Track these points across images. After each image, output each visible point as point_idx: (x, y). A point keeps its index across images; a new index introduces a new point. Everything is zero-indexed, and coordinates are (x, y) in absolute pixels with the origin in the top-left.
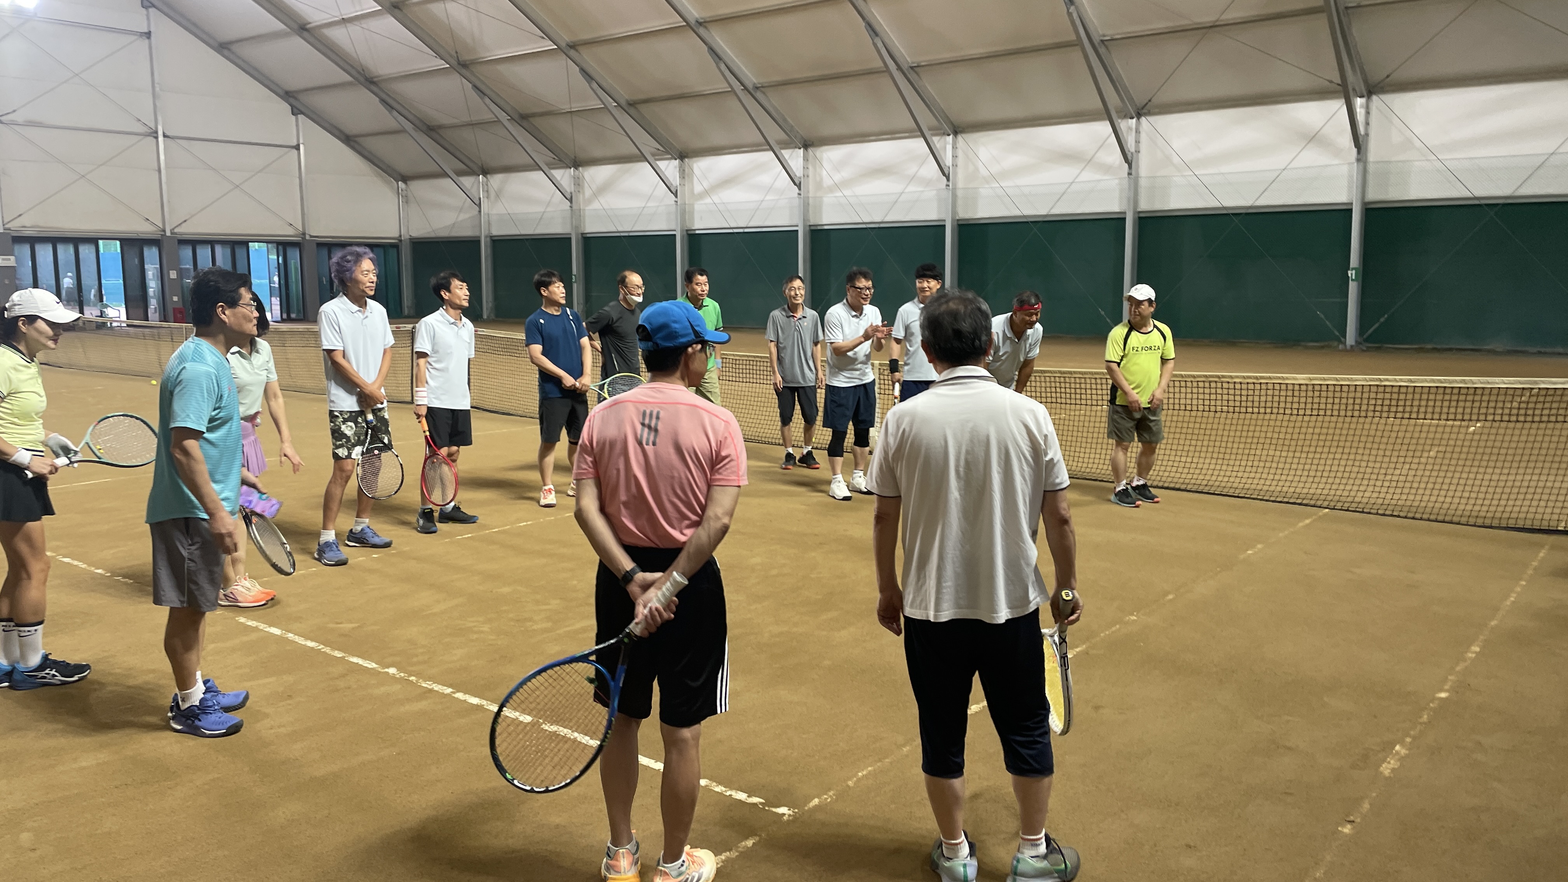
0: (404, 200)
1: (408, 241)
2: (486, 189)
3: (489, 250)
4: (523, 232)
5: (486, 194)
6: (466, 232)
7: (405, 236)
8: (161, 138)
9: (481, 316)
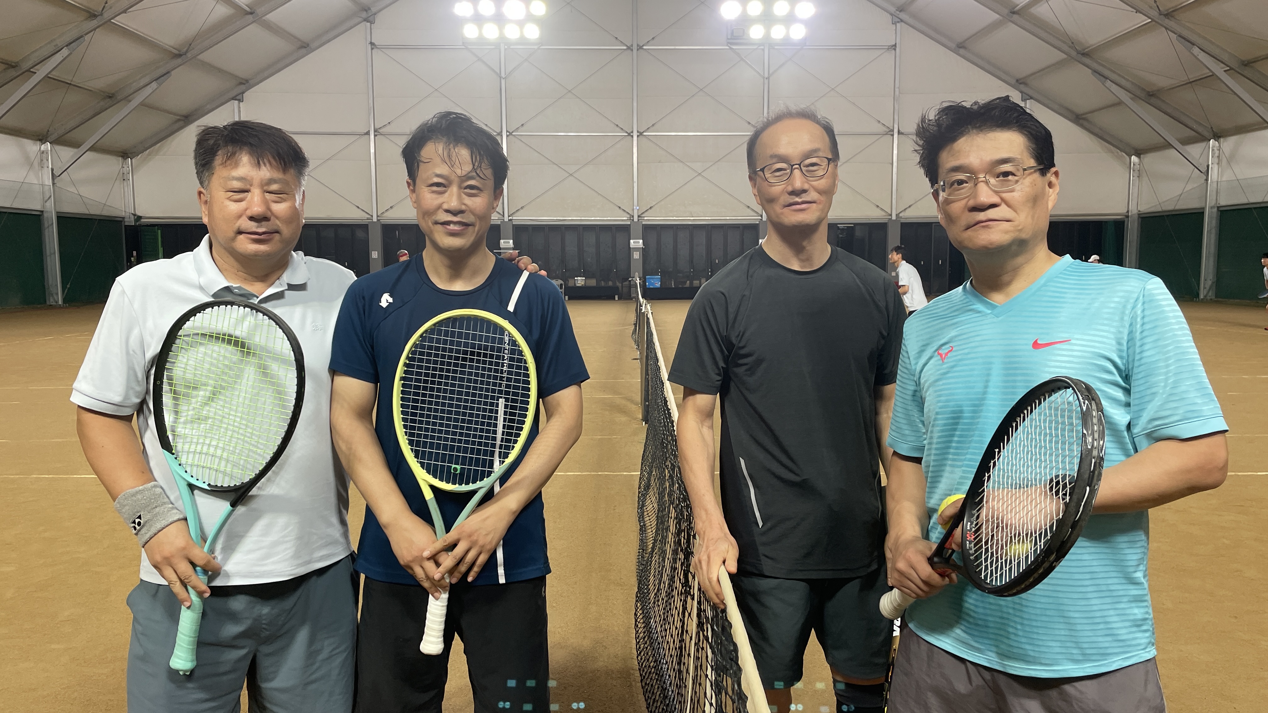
0: (1136, 175)
1: (1136, 216)
2: (1217, 155)
3: (1214, 223)
4: (1253, 200)
5: (1216, 160)
6: (1190, 204)
7: (1134, 210)
8: (896, 135)
9: (1198, 295)
